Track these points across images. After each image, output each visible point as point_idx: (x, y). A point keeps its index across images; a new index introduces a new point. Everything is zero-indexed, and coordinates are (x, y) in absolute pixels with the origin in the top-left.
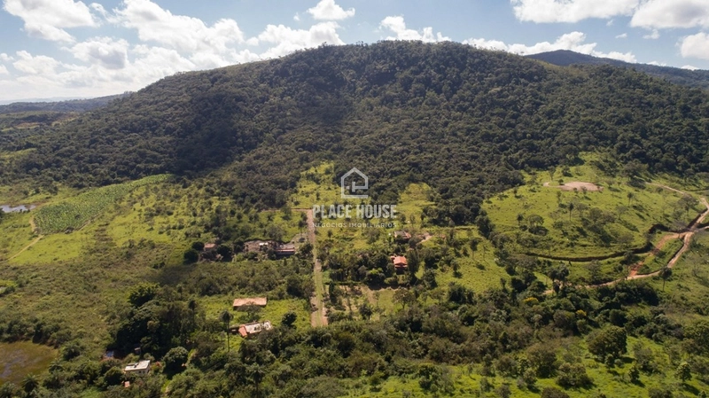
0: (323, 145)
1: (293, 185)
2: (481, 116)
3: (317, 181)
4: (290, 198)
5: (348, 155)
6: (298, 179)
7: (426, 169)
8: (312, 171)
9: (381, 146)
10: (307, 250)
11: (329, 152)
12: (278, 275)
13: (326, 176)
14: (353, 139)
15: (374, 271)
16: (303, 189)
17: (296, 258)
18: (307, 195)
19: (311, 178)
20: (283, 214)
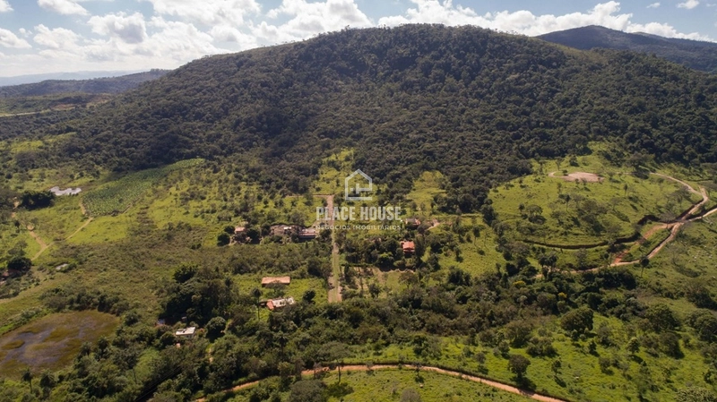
0: (344, 132)
1: (315, 172)
2: (497, 103)
3: (338, 168)
4: (312, 184)
5: (367, 142)
6: (320, 166)
7: (440, 158)
8: (333, 158)
9: (399, 134)
10: (326, 234)
11: (349, 139)
12: (301, 256)
13: (346, 163)
14: (372, 126)
15: (385, 255)
16: (324, 176)
17: (317, 242)
18: (328, 181)
19: (332, 164)
20: (306, 200)
